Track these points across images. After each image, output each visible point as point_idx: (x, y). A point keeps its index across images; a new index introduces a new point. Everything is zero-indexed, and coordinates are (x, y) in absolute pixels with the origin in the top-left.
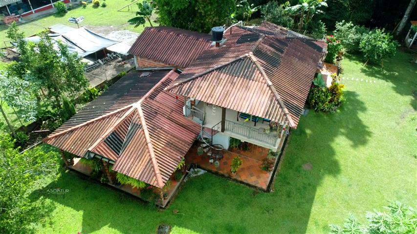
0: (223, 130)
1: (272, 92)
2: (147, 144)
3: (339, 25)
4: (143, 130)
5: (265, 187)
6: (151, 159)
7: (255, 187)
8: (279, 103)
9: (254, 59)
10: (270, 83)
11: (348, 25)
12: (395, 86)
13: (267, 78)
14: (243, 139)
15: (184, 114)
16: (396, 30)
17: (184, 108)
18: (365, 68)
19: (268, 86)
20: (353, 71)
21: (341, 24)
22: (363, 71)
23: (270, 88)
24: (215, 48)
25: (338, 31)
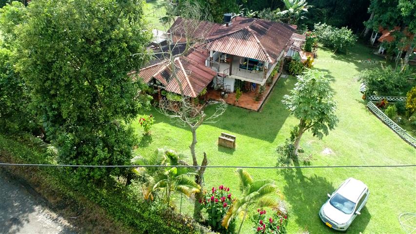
0: (230, 74)
1: (260, 46)
2: (185, 78)
3: (316, 26)
4: (182, 71)
5: (256, 110)
6: (188, 85)
7: (251, 110)
8: (264, 51)
9: (250, 30)
10: (259, 42)
11: (323, 25)
12: (357, 67)
13: (257, 39)
14: (243, 79)
15: (206, 65)
16: (364, 32)
17: (206, 61)
18: (334, 55)
19: (258, 43)
20: (325, 56)
21: (318, 24)
22: (333, 57)
23: (259, 45)
24: (225, 27)
25: (316, 30)
